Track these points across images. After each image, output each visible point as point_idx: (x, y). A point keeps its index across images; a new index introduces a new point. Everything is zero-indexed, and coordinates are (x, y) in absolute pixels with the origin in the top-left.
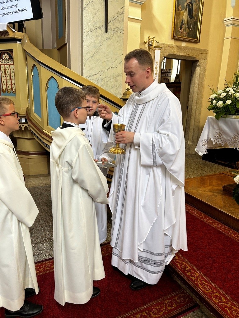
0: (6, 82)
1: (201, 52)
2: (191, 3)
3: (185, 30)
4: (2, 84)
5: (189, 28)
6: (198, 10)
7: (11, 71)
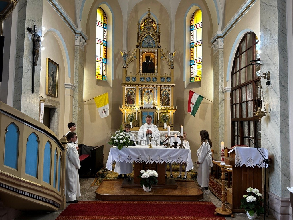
1: (57, 103)
2: (53, 73)
3: (51, 89)
5: (53, 88)
6: (56, 77)
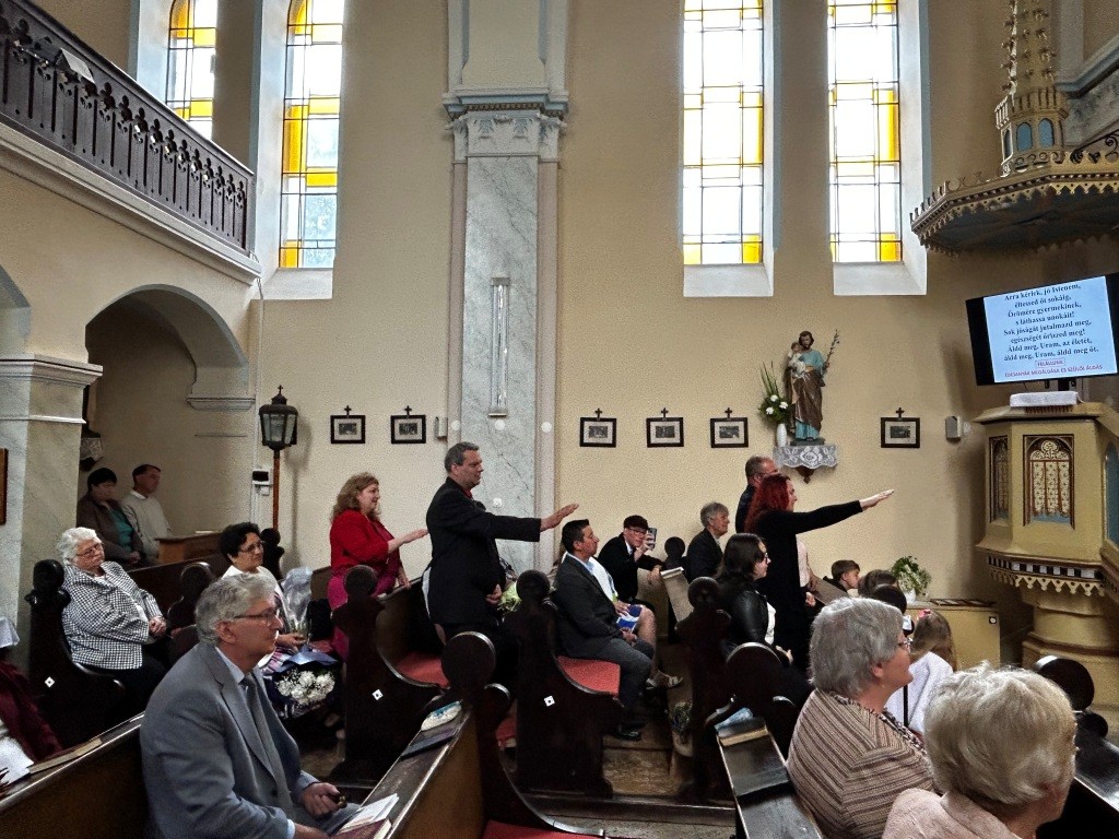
0: (1046, 493)
4: (1034, 498)
7: (1062, 474)
